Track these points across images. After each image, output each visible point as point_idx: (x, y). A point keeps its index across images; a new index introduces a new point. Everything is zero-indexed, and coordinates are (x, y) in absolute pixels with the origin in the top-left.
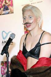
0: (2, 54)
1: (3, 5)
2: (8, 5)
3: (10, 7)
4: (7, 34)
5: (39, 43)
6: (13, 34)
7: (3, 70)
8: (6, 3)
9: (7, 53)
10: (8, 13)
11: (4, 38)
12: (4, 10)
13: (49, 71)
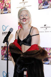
0: (4, 42)
1: (3, 7)
2: (7, 7)
3: (8, 9)
4: (6, 28)
5: (30, 34)
6: (11, 28)
7: (3, 52)
8: (5, 5)
9: (7, 42)
10: (7, 13)
11: (4, 30)
12: (4, 11)
13: (39, 53)
